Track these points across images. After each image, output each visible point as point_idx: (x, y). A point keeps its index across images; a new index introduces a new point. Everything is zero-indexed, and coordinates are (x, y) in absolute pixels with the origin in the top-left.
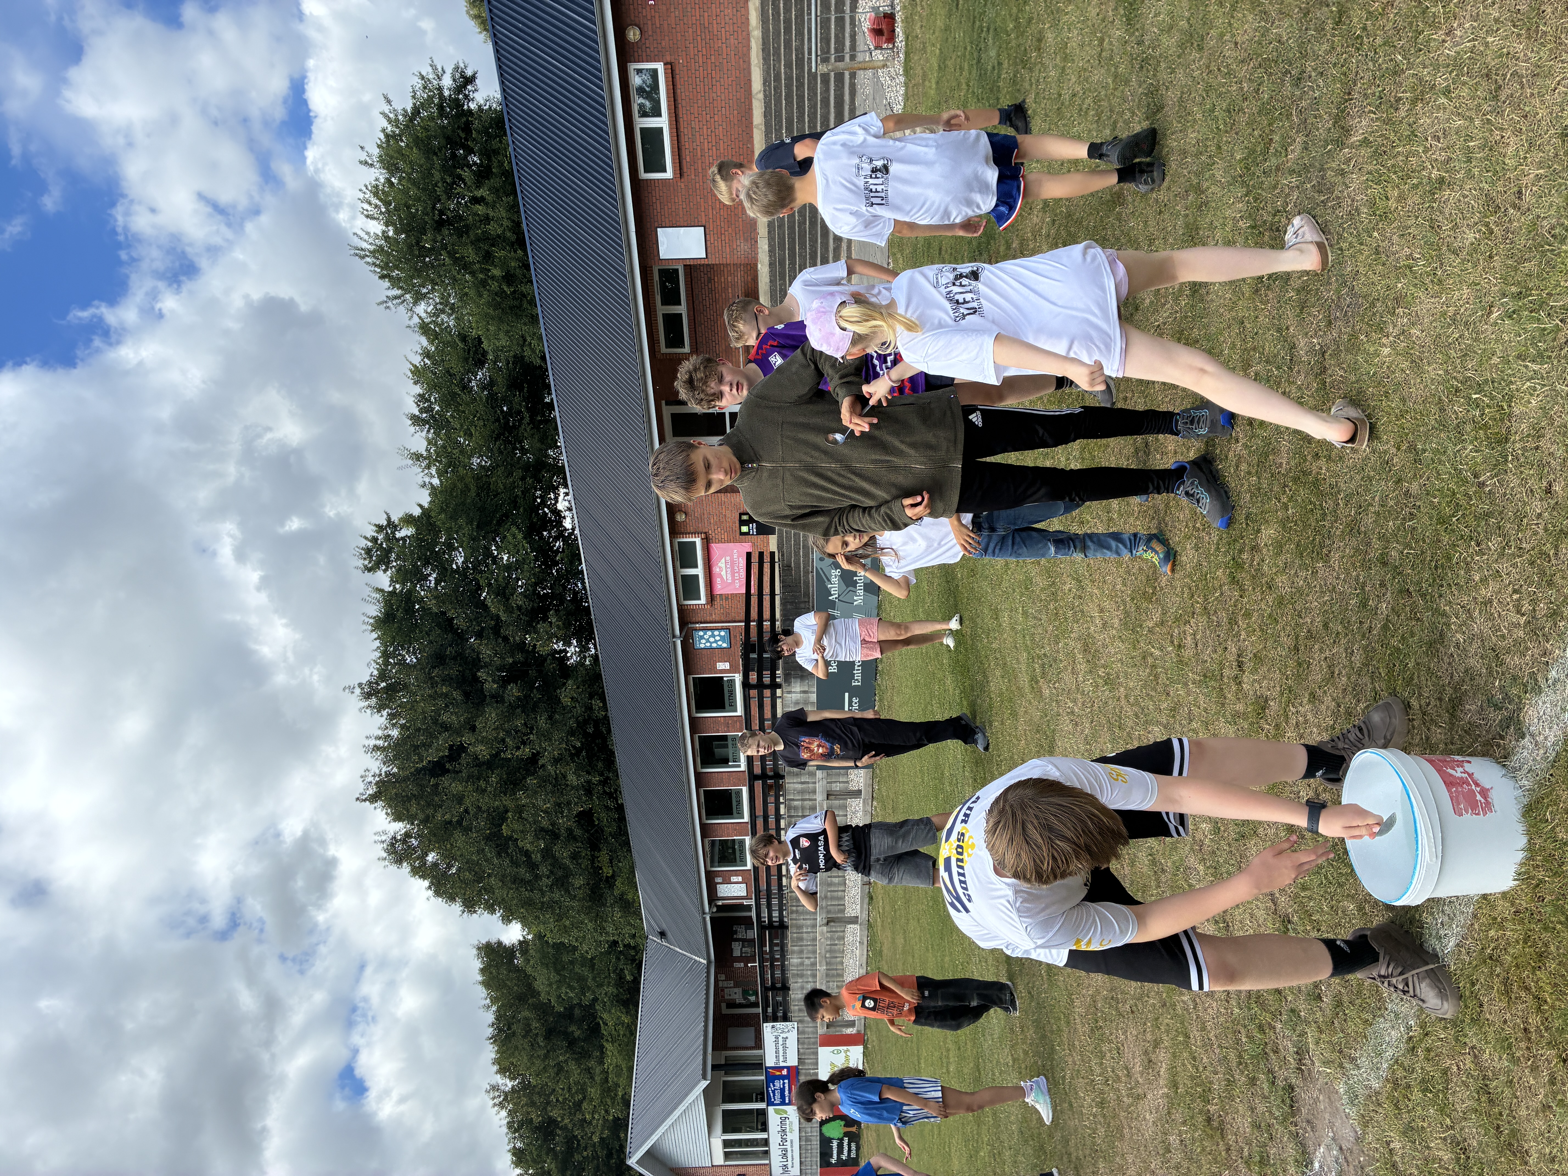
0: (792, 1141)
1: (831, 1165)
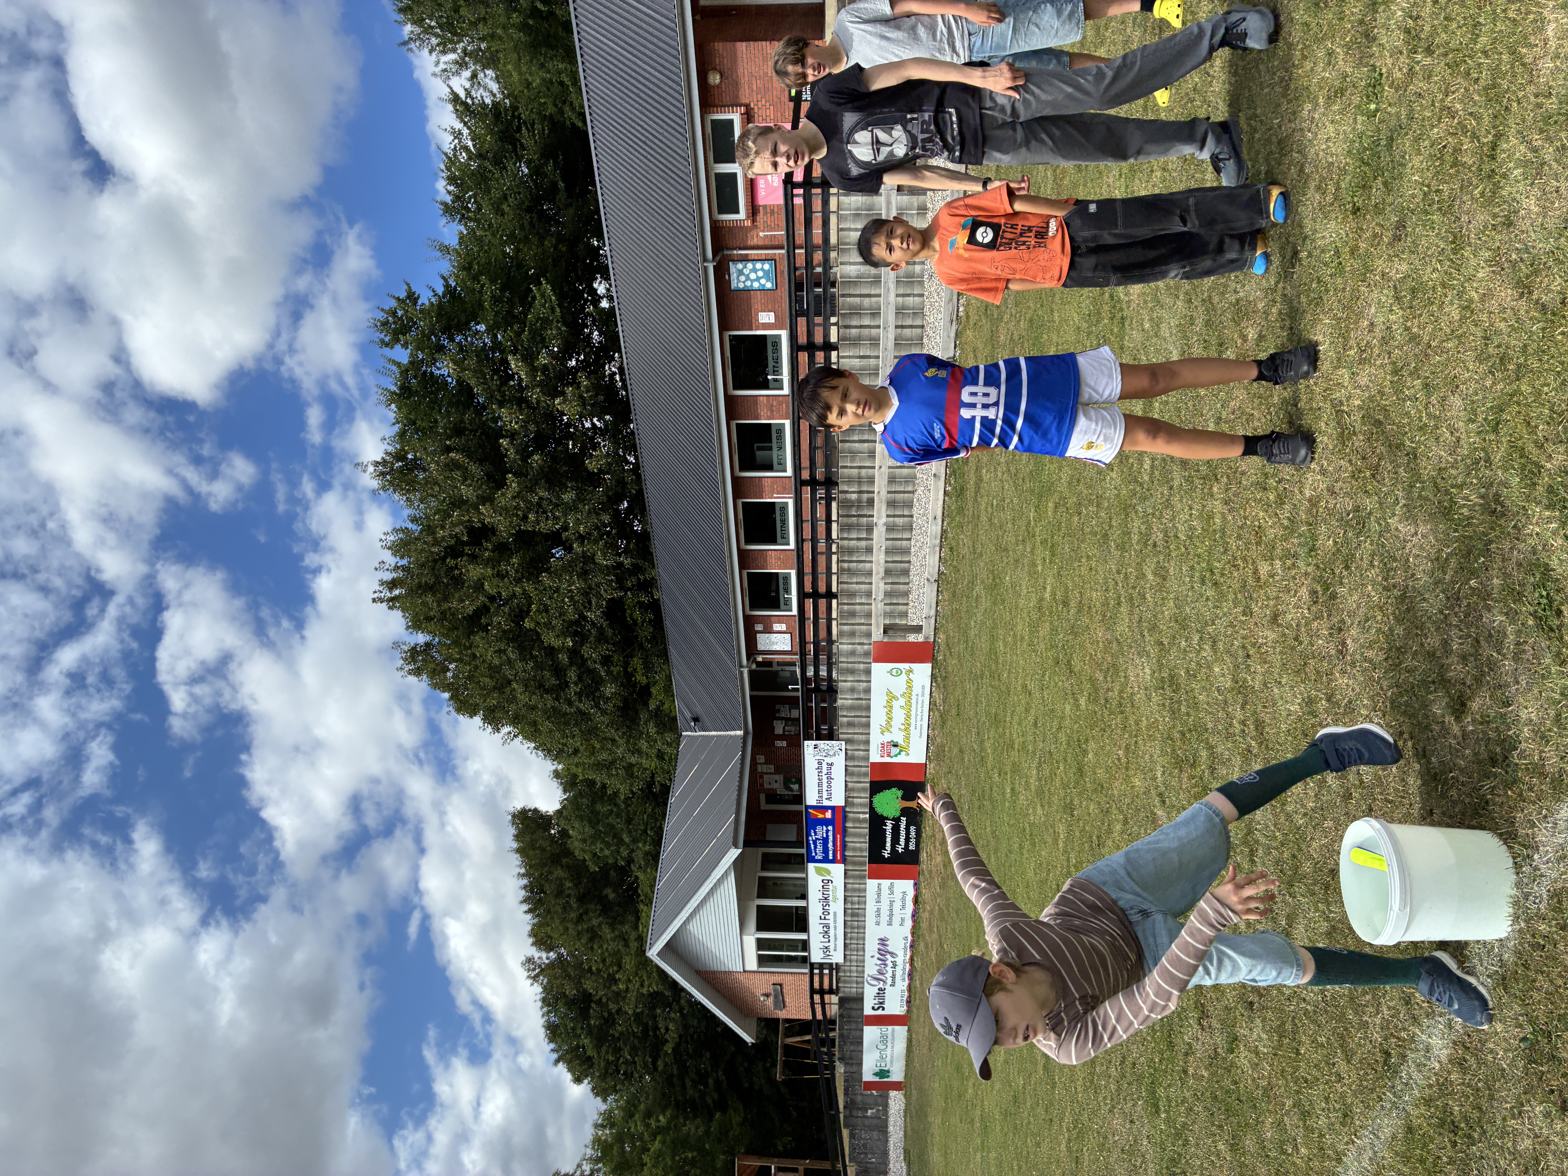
0: (835, 913)
1: (884, 861)
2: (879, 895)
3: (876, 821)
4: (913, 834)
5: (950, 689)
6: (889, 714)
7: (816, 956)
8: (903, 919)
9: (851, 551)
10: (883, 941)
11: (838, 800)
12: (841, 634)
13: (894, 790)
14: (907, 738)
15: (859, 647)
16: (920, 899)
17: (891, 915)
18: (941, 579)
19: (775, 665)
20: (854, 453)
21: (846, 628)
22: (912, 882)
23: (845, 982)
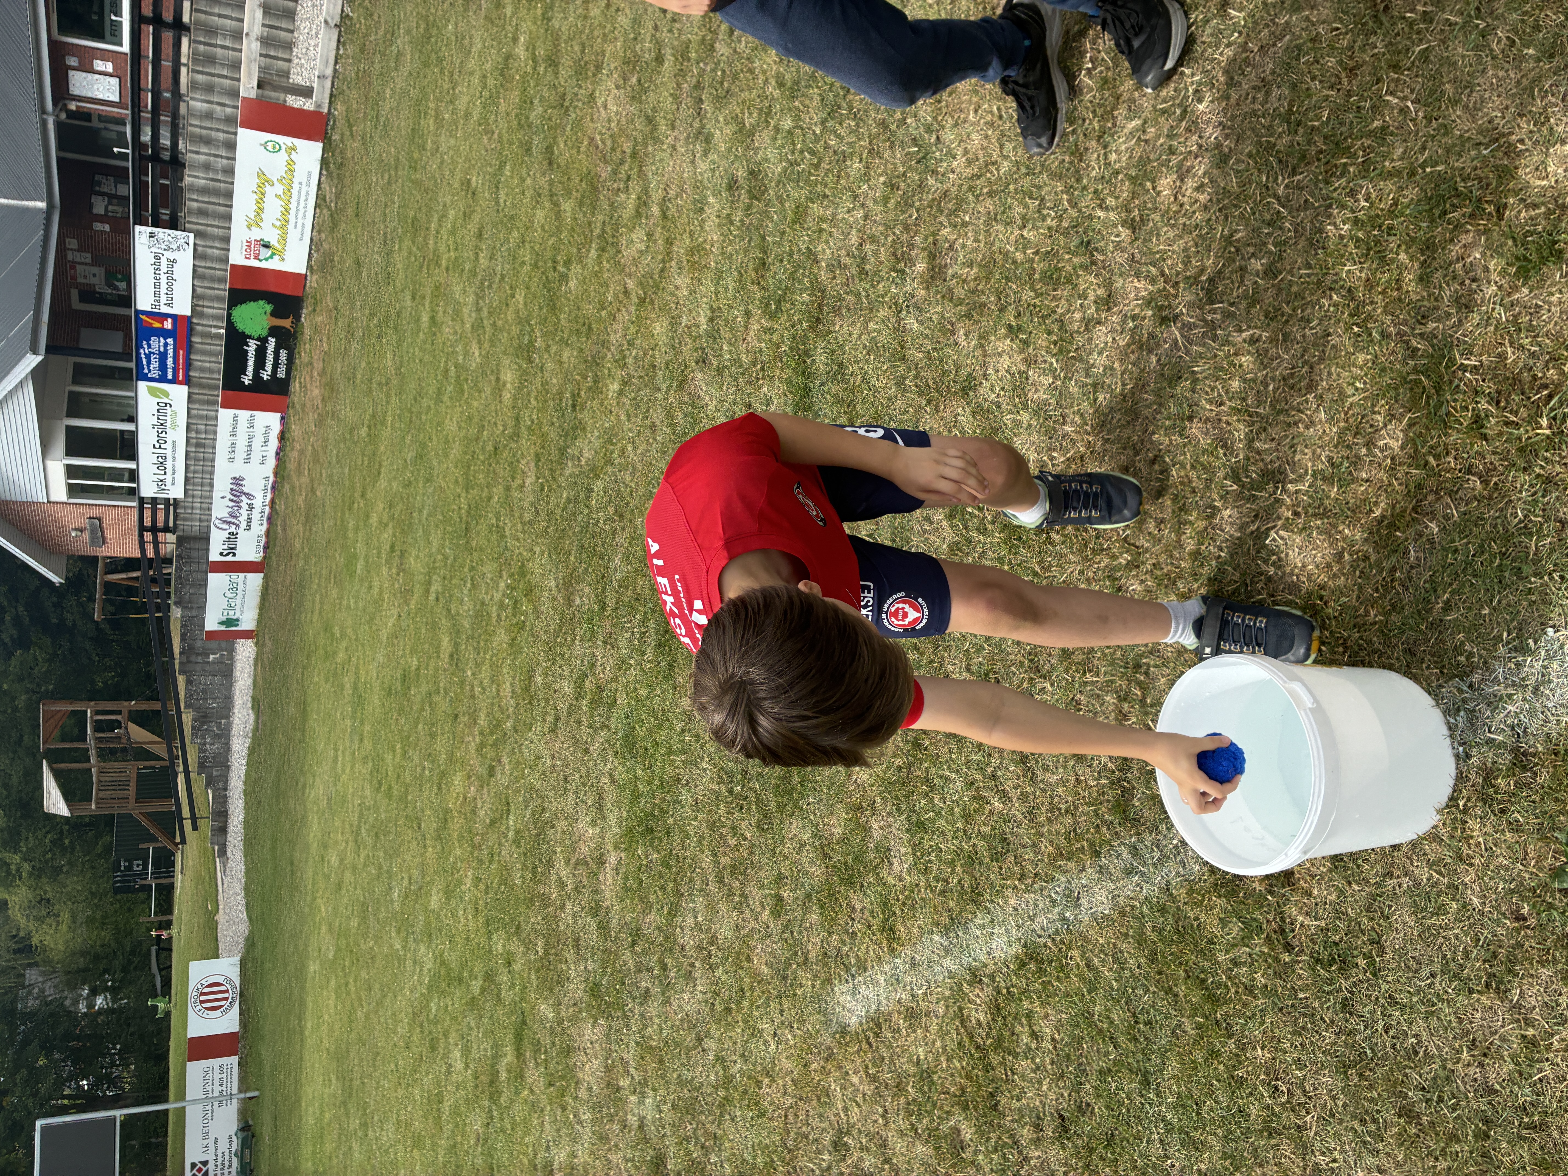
0: (174, 442)
1: (243, 388)
2: (234, 428)
3: (235, 339)
4: (283, 359)
5: (347, 181)
6: (260, 201)
7: (148, 489)
8: (264, 457)
10: (237, 481)
11: (183, 307)
12: (194, 86)
13: (261, 303)
14: (283, 238)
15: (218, 108)
16: (287, 436)
17: (249, 452)
18: (344, 25)
19: (95, 119)
21: (200, 78)
22: (278, 415)
23: (185, 519)
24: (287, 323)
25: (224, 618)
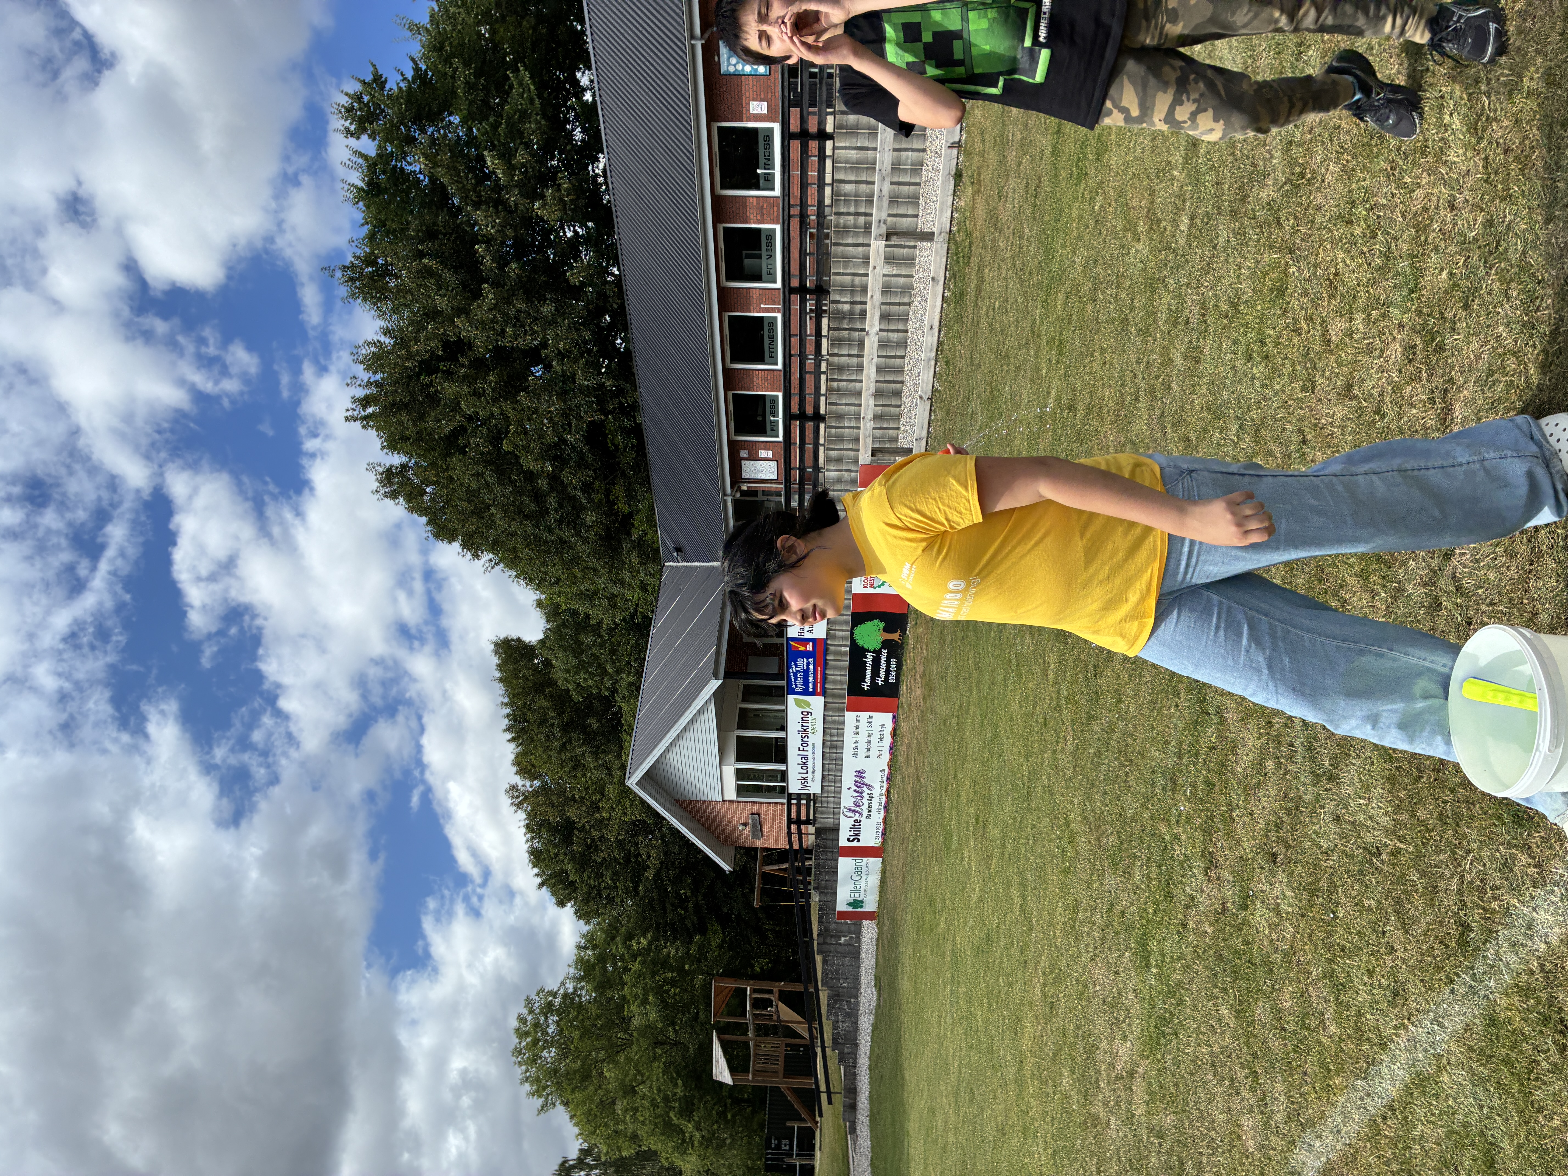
0: (814, 745)
1: (863, 693)
2: (857, 727)
3: (857, 653)
4: (893, 666)
7: (794, 787)
8: (880, 752)
9: (841, 369)
10: (860, 774)
11: (820, 633)
12: (828, 460)
13: (876, 621)
15: (846, 474)
16: (898, 732)
17: (869, 748)
18: (934, 397)
19: (760, 494)
20: (847, 259)
21: (833, 453)
22: (891, 715)
23: (822, 813)
24: (895, 636)
25: (851, 900)
